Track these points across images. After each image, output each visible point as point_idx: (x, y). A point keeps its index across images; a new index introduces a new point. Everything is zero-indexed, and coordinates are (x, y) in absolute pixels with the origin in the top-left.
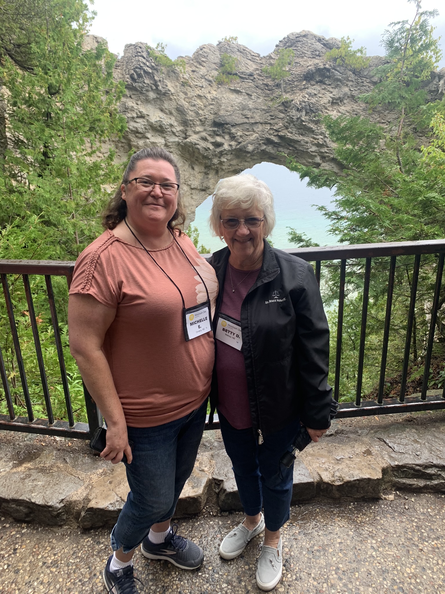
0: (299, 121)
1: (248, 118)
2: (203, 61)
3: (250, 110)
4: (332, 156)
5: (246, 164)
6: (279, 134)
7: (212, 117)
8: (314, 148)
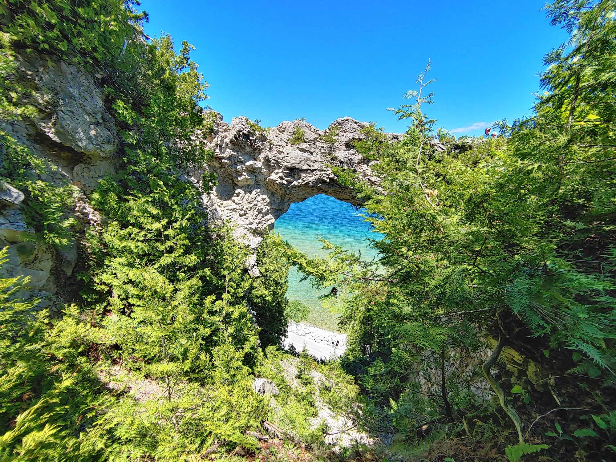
1: (310, 166)
2: (283, 131)
3: (311, 161)
5: (309, 195)
6: (330, 177)
7: (286, 164)
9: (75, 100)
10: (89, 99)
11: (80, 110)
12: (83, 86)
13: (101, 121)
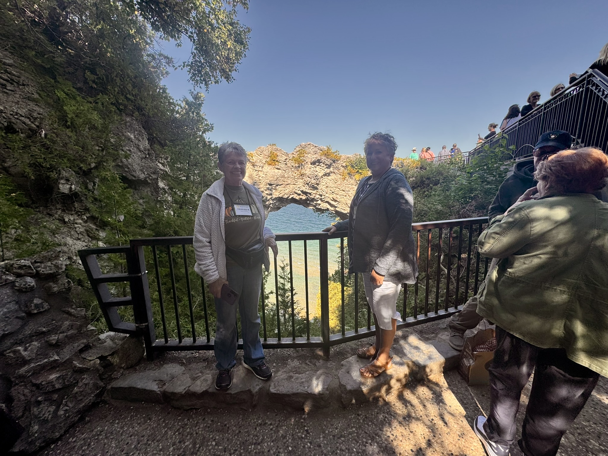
0: (310, 183)
2: (261, 154)
3: (285, 178)
4: (326, 200)
5: (283, 204)
6: (301, 189)
7: (266, 181)
8: (318, 196)
9: (132, 142)
10: (141, 140)
11: (135, 149)
12: (137, 131)
13: (148, 156)
